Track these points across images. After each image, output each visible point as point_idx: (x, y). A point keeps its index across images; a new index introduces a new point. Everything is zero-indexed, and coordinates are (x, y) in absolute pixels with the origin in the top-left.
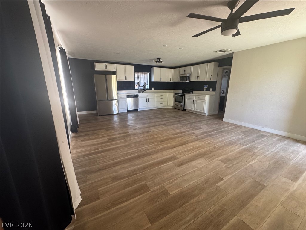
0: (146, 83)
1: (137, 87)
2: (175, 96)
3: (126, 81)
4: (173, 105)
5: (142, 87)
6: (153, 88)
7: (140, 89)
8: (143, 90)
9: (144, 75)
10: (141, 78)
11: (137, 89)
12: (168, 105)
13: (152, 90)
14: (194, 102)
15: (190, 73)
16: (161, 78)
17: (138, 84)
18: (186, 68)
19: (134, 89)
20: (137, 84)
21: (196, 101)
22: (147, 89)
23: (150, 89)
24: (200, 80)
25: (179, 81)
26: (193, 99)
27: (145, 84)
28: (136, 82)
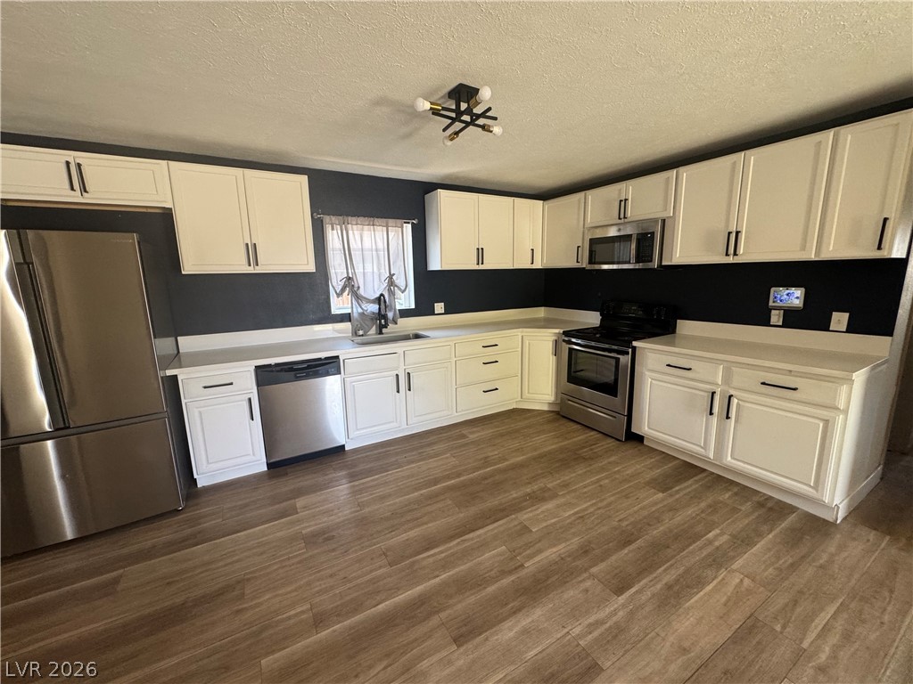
0: (399, 281)
1: (339, 305)
2: (566, 347)
3: (259, 270)
4: (551, 398)
5: (373, 302)
6: (439, 307)
7: (362, 315)
8: (381, 320)
9: (380, 232)
10: (367, 254)
11: (346, 318)
12: (526, 395)
13: (432, 313)
14: (721, 406)
15: (663, 215)
16: (480, 253)
17: (349, 284)
18: (629, 189)
19: (327, 317)
20: (343, 290)
21: (735, 401)
22: (405, 313)
24: (750, 253)
25: (584, 264)
26: (711, 388)
27: (391, 282)
28: (337, 271)
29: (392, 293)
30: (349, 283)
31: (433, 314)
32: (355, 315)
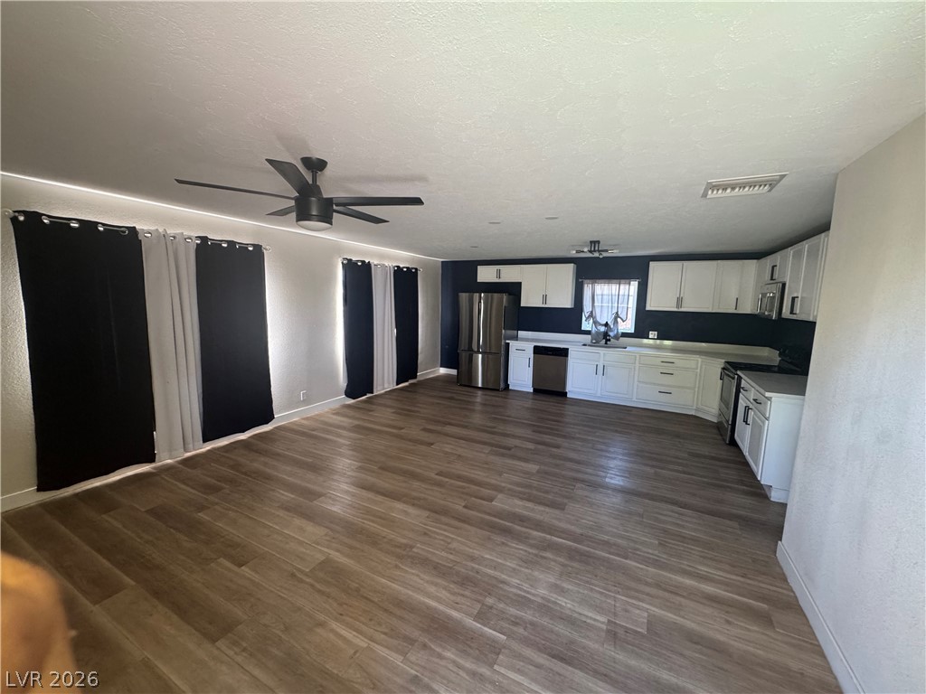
1: (586, 325)
3: (546, 306)
4: (717, 412)
5: (602, 325)
6: (653, 334)
7: (597, 332)
8: (605, 338)
9: (615, 287)
10: (605, 297)
11: (588, 333)
12: (700, 405)
15: (784, 281)
16: (680, 300)
19: (580, 331)
20: (589, 318)
22: (625, 335)
23: (640, 332)
27: (617, 315)
28: (587, 308)
29: (616, 322)
30: (591, 315)
31: (648, 338)
32: (593, 332)
